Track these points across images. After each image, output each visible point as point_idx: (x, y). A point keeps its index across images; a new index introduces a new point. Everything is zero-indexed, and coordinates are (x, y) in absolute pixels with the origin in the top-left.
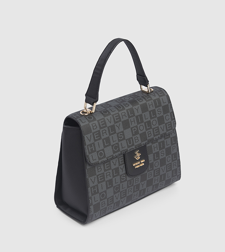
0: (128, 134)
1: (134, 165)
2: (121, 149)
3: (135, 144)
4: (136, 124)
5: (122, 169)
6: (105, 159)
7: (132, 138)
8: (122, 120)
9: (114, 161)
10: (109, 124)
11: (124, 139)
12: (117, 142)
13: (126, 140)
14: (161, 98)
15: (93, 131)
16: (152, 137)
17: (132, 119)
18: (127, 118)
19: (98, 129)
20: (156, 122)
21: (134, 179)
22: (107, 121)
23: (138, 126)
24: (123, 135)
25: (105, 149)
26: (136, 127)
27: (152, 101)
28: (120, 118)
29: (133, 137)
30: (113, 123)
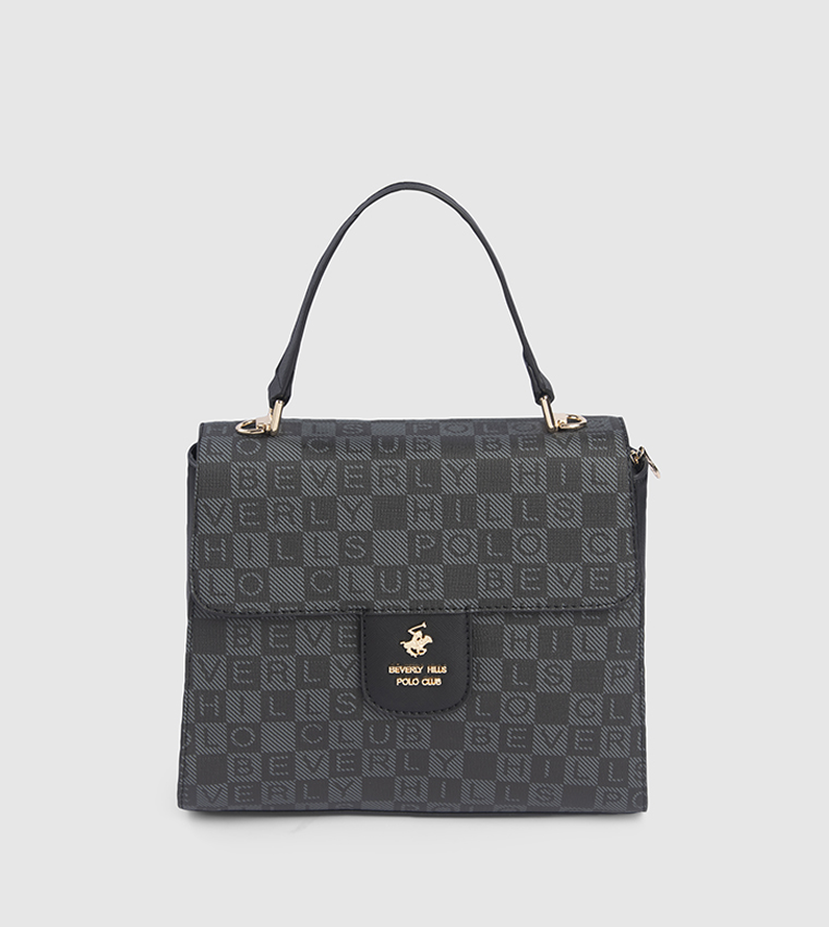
0: (391, 547)
1: (393, 670)
2: (344, 595)
3: (413, 595)
4: (437, 524)
5: (346, 671)
6: (264, 607)
7: (404, 570)
8: (376, 491)
9: (314, 627)
10: (310, 488)
11: (368, 560)
12: (334, 562)
13: (377, 569)
14: (587, 461)
15: (236, 493)
16: (507, 593)
17: (424, 501)
18: (403, 490)
19: (261, 492)
20: (539, 544)
21: (400, 725)
22: (306, 477)
23: (447, 534)
24: (369, 546)
25: (274, 572)
26: (438, 535)
27: (542, 461)
28: (367, 481)
29: (413, 569)
30: (330, 490)
